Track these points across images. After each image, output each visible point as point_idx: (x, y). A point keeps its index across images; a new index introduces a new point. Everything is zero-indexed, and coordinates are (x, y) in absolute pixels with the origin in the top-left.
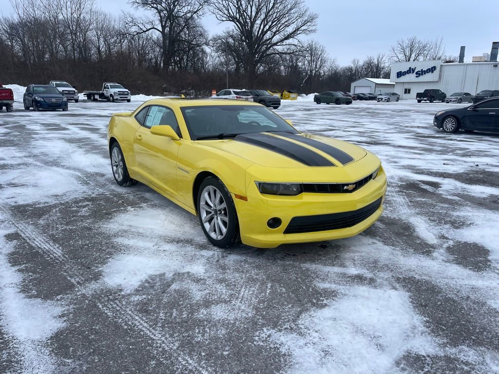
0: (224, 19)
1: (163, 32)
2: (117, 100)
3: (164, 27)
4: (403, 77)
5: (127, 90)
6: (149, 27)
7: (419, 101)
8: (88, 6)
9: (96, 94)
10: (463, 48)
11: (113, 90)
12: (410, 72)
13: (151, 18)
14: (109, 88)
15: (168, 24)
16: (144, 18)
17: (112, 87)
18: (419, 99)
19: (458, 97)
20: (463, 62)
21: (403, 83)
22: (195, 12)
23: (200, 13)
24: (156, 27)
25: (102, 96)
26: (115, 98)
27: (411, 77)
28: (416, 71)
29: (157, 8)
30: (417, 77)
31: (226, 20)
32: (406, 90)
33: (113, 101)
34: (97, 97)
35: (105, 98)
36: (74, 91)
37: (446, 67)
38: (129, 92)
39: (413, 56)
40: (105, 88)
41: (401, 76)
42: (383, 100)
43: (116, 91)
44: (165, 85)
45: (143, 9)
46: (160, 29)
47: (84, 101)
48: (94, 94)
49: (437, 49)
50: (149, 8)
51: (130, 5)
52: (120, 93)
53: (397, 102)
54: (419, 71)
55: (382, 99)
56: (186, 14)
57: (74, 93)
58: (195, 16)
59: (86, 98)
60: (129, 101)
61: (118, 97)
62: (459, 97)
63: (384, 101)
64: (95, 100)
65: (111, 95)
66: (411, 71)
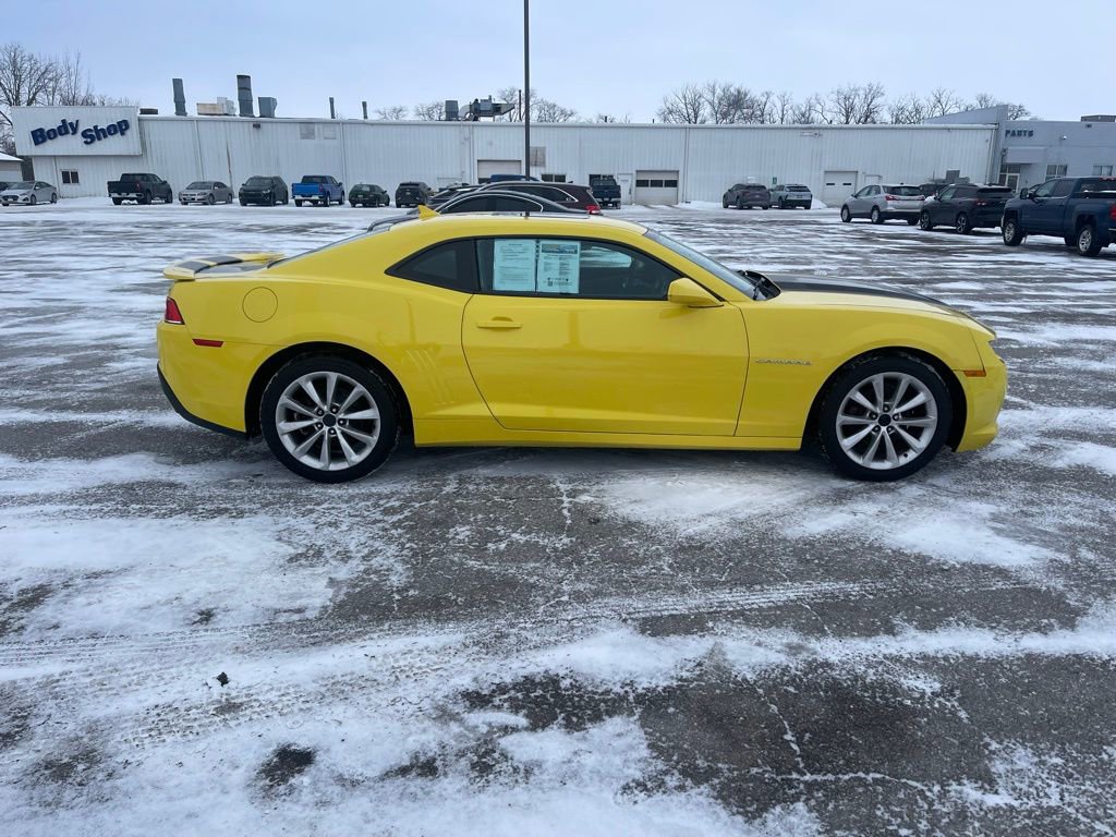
4: (49, 141)
7: (117, 202)
10: (178, 84)
12: (67, 132)
18: (116, 195)
19: (206, 191)
20: (185, 114)
21: (55, 156)
27: (72, 144)
28: (81, 129)
30: (86, 143)
32: (65, 174)
37: (151, 123)
39: (24, 90)
41: (44, 141)
42: (19, 201)
49: (73, 78)
53: (53, 205)
54: (90, 130)
55: (15, 198)
62: (208, 191)
63: (21, 204)
66: (66, 129)
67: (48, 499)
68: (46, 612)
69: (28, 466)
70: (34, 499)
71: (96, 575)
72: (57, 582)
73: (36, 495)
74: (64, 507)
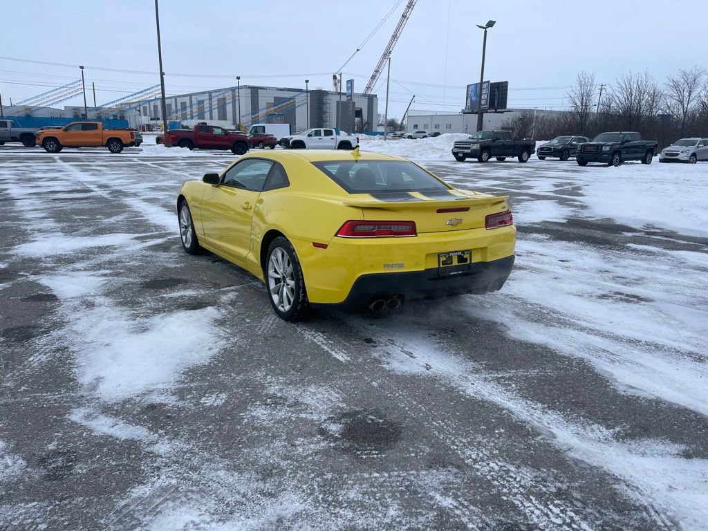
67: (582, 329)
68: (601, 292)
69: (585, 356)
70: (591, 331)
71: (579, 296)
72: (594, 298)
73: (588, 333)
74: (577, 322)
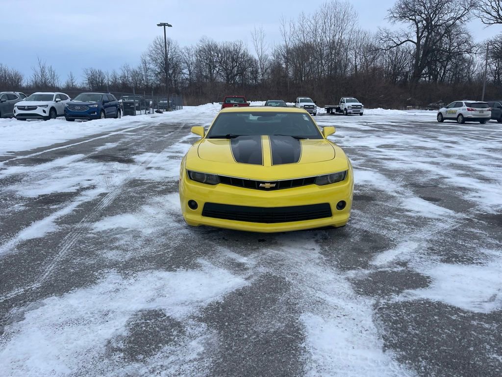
0: (492, 22)
1: (418, 44)
2: (350, 113)
3: (419, 38)
5: (361, 104)
6: (403, 39)
8: (349, 27)
9: (334, 108)
11: (348, 104)
13: (407, 31)
14: (344, 103)
15: (425, 34)
16: (399, 32)
17: (348, 101)
22: (458, 18)
23: (465, 18)
24: (411, 39)
25: (338, 109)
26: (348, 111)
29: (414, 20)
31: (495, 23)
33: (347, 114)
34: (334, 111)
35: (341, 112)
36: (313, 106)
38: (363, 105)
40: (341, 102)
43: (349, 105)
44: (410, 99)
45: (400, 22)
46: (415, 40)
47: (323, 115)
48: (332, 108)
50: (407, 21)
51: (387, 20)
52: (354, 107)
56: (447, 21)
57: (313, 107)
58: (458, 22)
59: (326, 112)
60: (361, 114)
61: (351, 111)
64: (333, 114)
65: (345, 109)
